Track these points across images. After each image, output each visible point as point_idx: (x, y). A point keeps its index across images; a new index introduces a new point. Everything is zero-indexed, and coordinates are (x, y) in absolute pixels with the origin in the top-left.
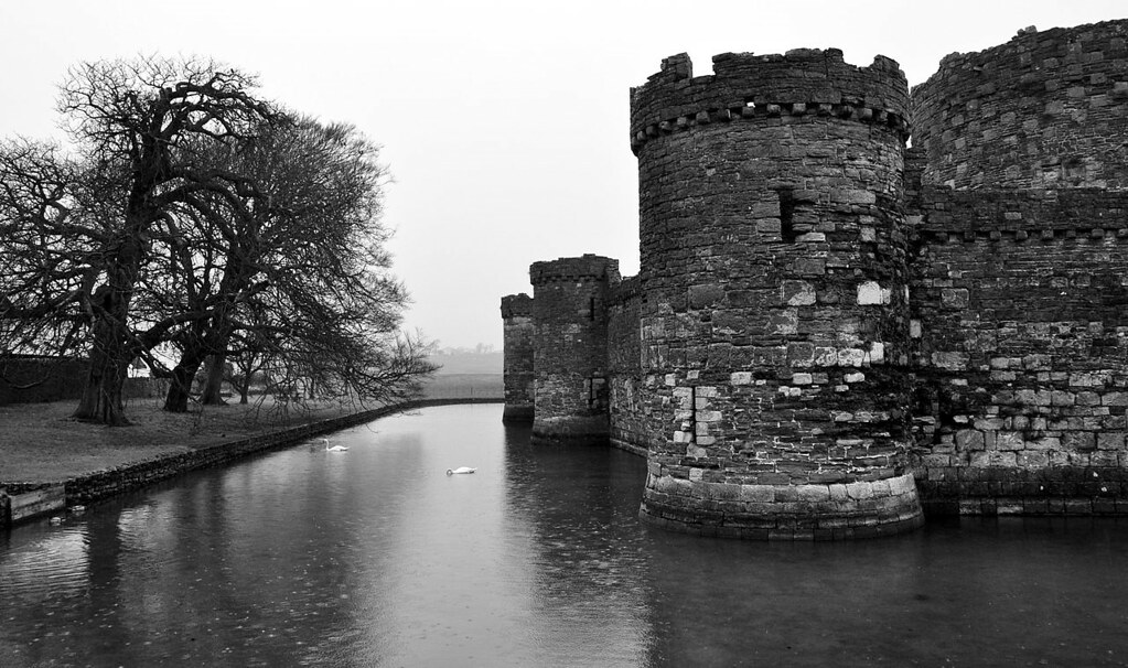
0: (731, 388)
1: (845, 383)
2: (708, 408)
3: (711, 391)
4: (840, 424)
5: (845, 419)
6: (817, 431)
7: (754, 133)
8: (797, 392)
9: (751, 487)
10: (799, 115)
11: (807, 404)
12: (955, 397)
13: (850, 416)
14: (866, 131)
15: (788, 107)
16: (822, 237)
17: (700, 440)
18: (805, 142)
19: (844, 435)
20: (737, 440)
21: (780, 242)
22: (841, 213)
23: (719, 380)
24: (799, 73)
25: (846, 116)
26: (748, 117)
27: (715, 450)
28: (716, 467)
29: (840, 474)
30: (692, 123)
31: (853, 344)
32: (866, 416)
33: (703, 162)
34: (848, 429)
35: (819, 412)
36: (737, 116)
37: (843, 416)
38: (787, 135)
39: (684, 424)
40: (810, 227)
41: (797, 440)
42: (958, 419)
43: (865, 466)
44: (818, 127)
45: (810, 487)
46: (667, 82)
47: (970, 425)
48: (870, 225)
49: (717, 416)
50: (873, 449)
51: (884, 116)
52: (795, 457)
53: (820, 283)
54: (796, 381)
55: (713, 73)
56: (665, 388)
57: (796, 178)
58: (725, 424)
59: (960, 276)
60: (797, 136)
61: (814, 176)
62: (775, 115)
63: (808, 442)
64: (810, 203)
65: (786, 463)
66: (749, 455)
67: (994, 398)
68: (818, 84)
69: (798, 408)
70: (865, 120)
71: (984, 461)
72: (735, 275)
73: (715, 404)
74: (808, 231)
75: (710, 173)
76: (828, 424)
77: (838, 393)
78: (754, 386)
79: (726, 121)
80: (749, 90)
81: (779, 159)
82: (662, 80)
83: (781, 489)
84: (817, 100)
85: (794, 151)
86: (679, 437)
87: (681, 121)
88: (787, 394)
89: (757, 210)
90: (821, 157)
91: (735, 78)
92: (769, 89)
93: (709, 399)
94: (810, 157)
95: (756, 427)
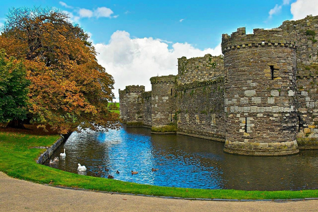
0: (257, 118)
1: (285, 116)
2: (251, 123)
3: (252, 119)
4: (284, 127)
5: (285, 126)
6: (279, 129)
7: (264, 50)
8: (274, 119)
9: (262, 143)
10: (276, 46)
11: (276, 122)
12: (304, 119)
13: (286, 125)
14: (290, 50)
15: (273, 44)
16: (281, 78)
17: (248, 131)
18: (277, 53)
19: (285, 130)
20: (258, 131)
21: (270, 80)
22: (285, 72)
23: (254, 116)
24: (276, 35)
25: (286, 47)
26: (263, 46)
27: (252, 134)
28: (252, 138)
29: (284, 140)
30: (247, 46)
31: (287, 106)
32: (290, 125)
33: (250, 57)
34: (286, 128)
35: (279, 124)
36: (260, 46)
37: (285, 125)
38: (273, 51)
39: (242, 127)
40: (278, 76)
41: (274, 131)
42: (304, 125)
43: (289, 137)
44: (280, 50)
45: (277, 143)
46: (239, 34)
47: (307, 127)
48: (291, 75)
49: (253, 125)
50: (291, 133)
51: (294, 47)
52: (273, 135)
53: (280, 90)
54: (274, 116)
55: (253, 34)
56: (236, 118)
57: (275, 63)
58: (255, 127)
59: (306, 88)
60: (275, 52)
61: (279, 62)
62: (270, 46)
63: (277, 132)
64: (278, 69)
65: (271, 137)
66: (262, 135)
67: (313, 120)
68: (281, 38)
69: (274, 123)
70: (291, 48)
71: (310, 136)
72: (259, 88)
73: (252, 122)
74: (277, 77)
75: (252, 60)
76: (281, 127)
77: (284, 119)
78: (263, 117)
79: (257, 47)
80: (264, 39)
81: (271, 58)
82: (238, 34)
83: (270, 144)
84: (280, 42)
85: (275, 56)
86: (241, 131)
87: (244, 46)
88: (272, 119)
89: (265, 71)
90: (281, 58)
91: (260, 35)
92: (269, 39)
93: (251, 121)
94: (278, 57)
95: (264, 128)
